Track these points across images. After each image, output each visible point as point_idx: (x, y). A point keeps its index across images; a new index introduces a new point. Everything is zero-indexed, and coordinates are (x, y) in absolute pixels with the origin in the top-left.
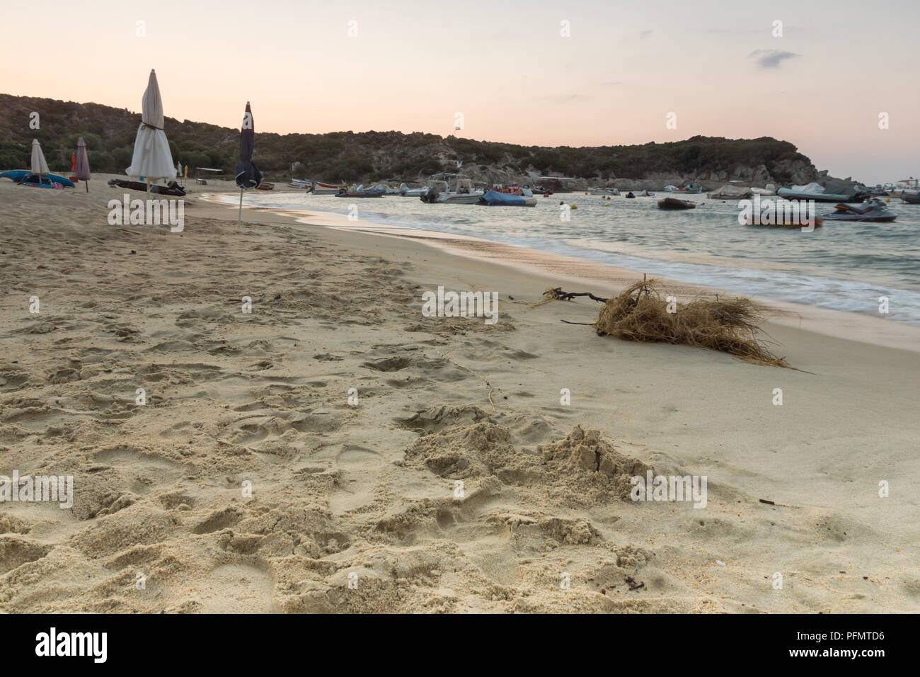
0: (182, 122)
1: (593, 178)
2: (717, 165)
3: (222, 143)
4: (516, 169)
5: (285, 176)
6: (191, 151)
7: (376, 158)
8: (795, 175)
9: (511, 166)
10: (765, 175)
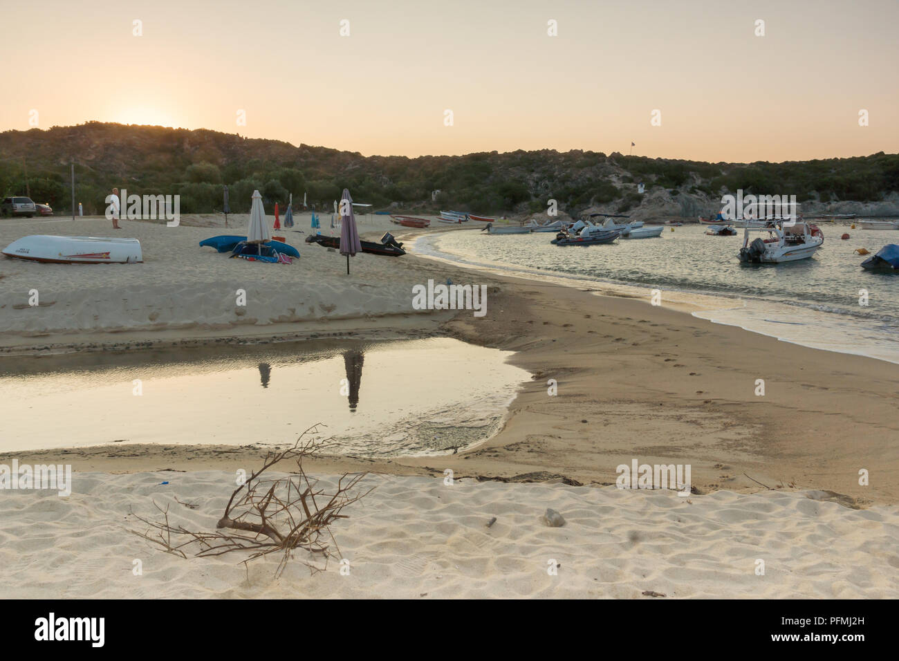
0: (298, 146)
1: (809, 201)
3: (347, 169)
4: (708, 194)
5: (424, 207)
6: (316, 179)
7: (531, 183)
9: (700, 188)
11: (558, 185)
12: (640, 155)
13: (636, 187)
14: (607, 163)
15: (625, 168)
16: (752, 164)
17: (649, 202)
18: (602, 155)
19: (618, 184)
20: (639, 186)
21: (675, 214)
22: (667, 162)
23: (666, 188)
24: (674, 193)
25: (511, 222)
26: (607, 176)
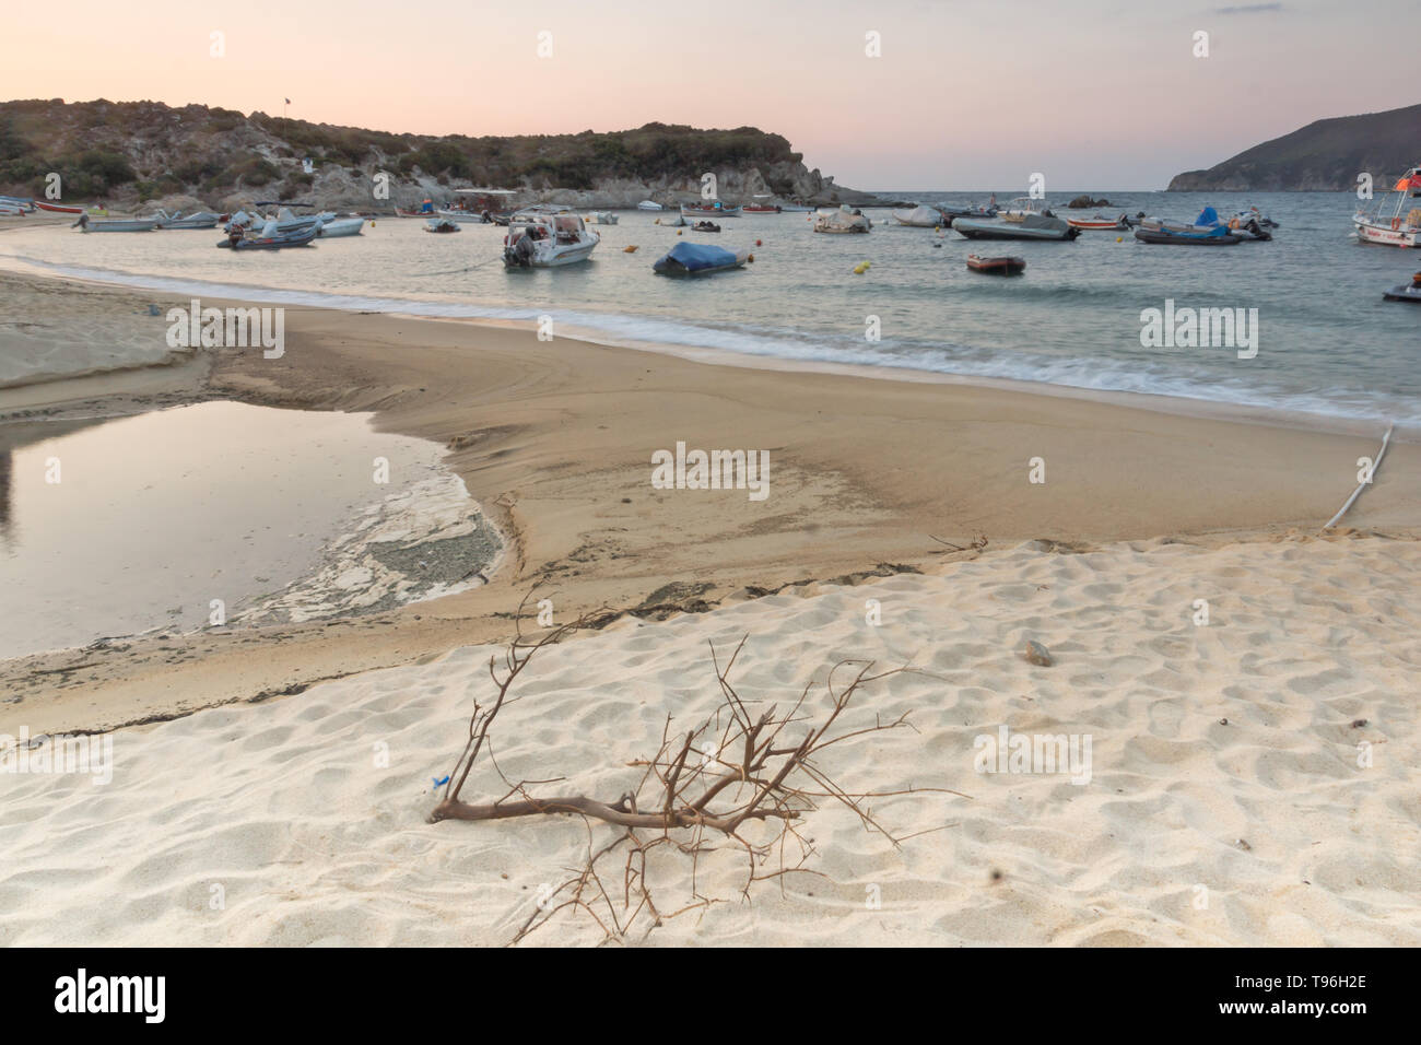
1: (519, 189)
2: (695, 168)
4: (398, 176)
7: (134, 153)
8: (798, 184)
9: (385, 168)
10: (759, 183)
11: (178, 156)
12: (296, 118)
13: (301, 163)
14: (248, 127)
15: (278, 135)
16: (445, 137)
17: (322, 184)
18: (238, 115)
19: (273, 160)
20: (305, 163)
21: (360, 204)
22: (334, 129)
23: (344, 166)
24: (356, 174)
25: (111, 213)
26: (254, 147)
